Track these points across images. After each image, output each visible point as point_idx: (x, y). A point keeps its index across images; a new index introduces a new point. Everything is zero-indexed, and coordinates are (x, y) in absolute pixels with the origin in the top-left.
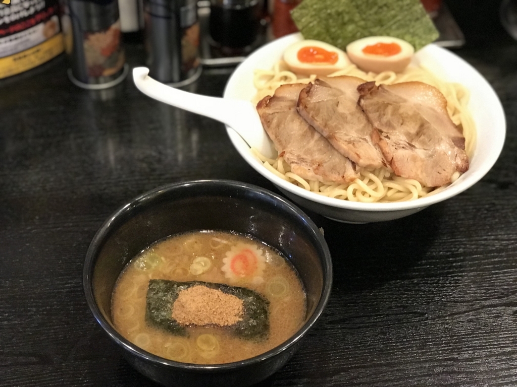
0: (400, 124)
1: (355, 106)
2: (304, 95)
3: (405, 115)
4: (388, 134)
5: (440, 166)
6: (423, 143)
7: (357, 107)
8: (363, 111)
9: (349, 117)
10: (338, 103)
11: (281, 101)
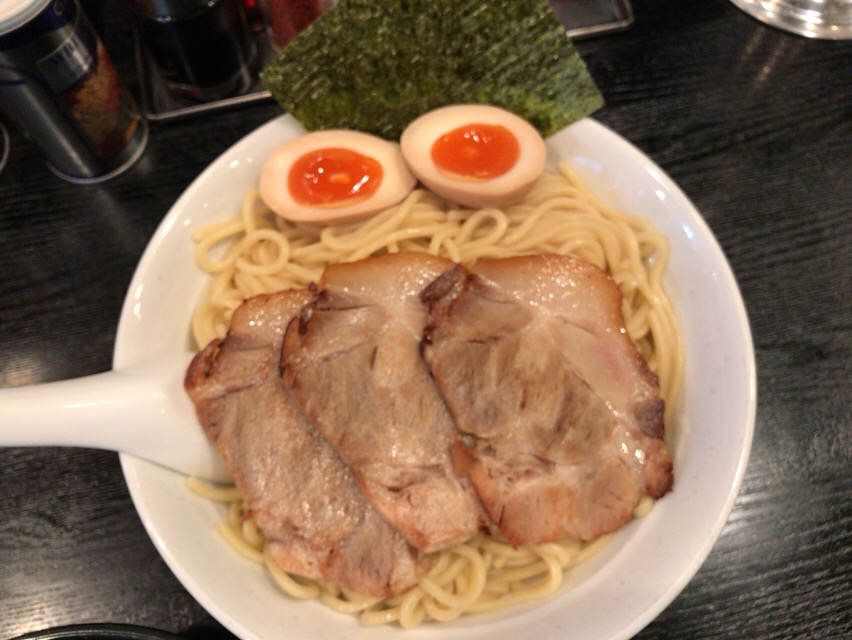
0: (518, 408)
1: (413, 361)
2: (295, 338)
3: (529, 373)
4: (492, 443)
5: (612, 493)
6: (573, 450)
7: (417, 365)
8: (431, 374)
9: (400, 401)
10: (375, 351)
11: (244, 349)
